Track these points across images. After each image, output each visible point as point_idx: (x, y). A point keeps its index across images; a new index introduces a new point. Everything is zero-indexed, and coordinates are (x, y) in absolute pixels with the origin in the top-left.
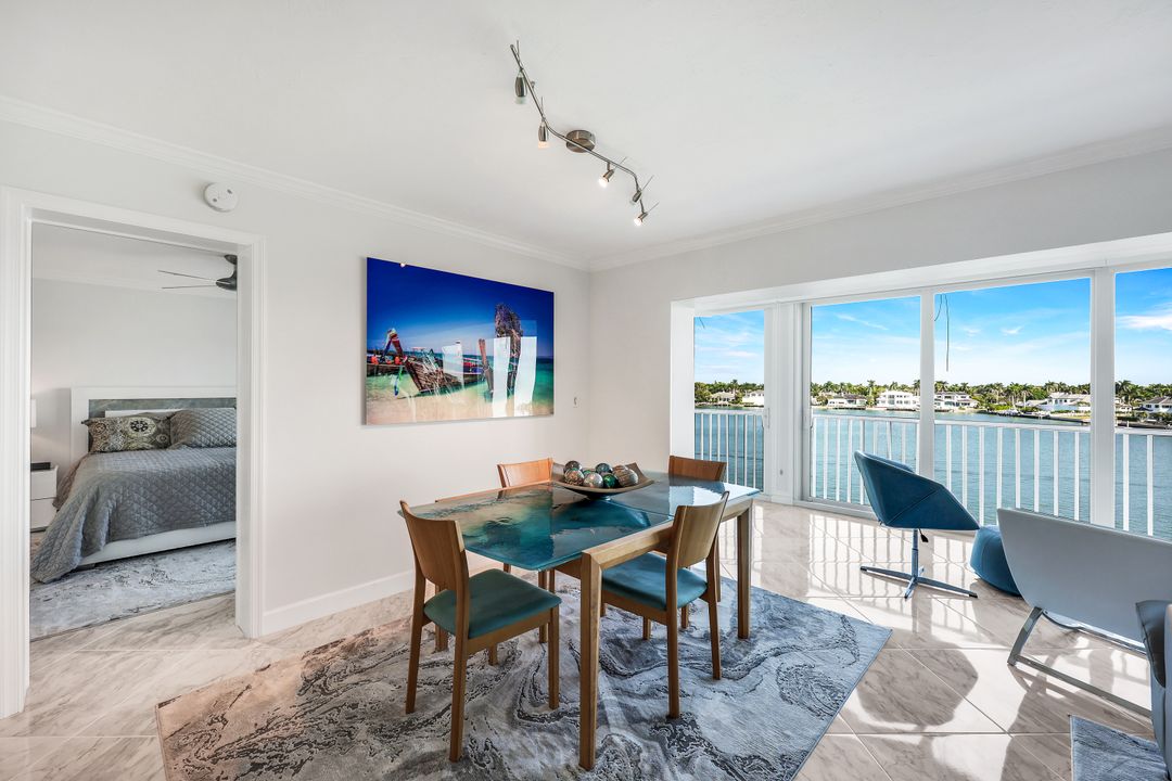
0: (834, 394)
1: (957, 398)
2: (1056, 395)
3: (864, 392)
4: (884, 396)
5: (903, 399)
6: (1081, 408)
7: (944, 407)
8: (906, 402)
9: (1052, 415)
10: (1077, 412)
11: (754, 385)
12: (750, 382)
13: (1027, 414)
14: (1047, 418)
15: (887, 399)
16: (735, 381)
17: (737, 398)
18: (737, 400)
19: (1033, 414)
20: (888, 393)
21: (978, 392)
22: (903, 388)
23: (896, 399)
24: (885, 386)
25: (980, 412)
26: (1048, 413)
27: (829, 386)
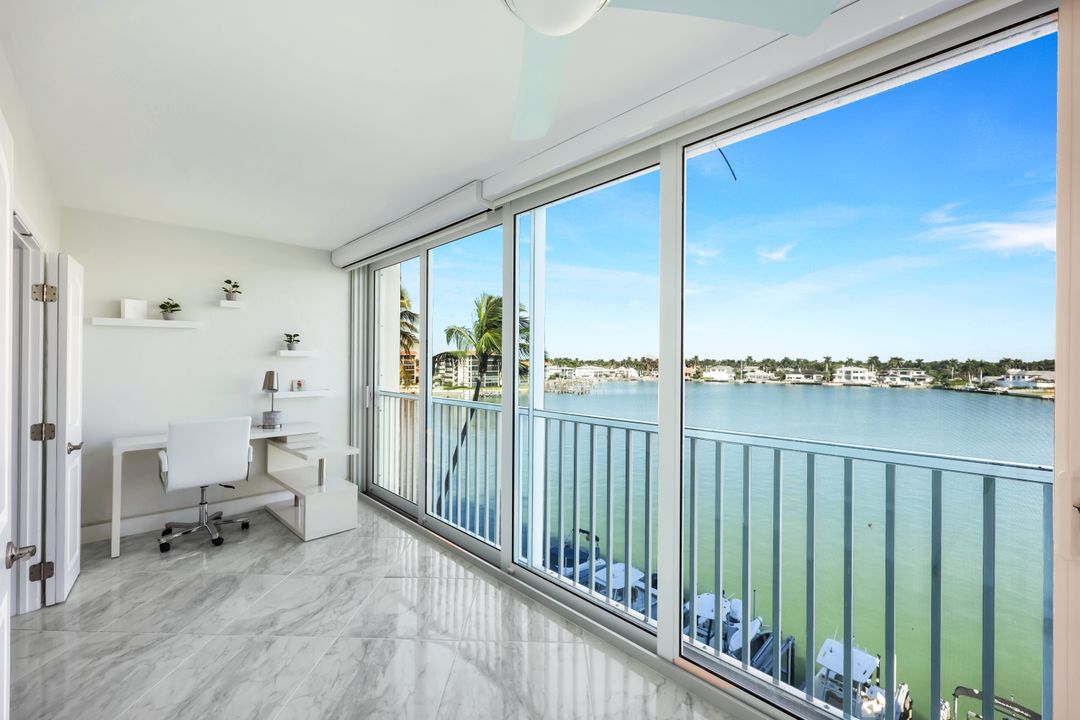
0: (792, 370)
1: (913, 374)
2: (1013, 371)
3: (819, 368)
4: (840, 372)
5: (859, 375)
6: (1039, 385)
7: (898, 382)
8: (862, 378)
9: (1010, 391)
10: (1035, 388)
11: (714, 361)
12: (711, 358)
13: (984, 390)
14: (1005, 394)
15: (844, 374)
16: (696, 357)
17: (698, 373)
18: (698, 375)
19: (990, 390)
20: (844, 369)
21: (933, 368)
22: (858, 364)
23: (853, 375)
24: (841, 363)
25: (934, 388)
26: (1005, 389)
27: (786, 362)
